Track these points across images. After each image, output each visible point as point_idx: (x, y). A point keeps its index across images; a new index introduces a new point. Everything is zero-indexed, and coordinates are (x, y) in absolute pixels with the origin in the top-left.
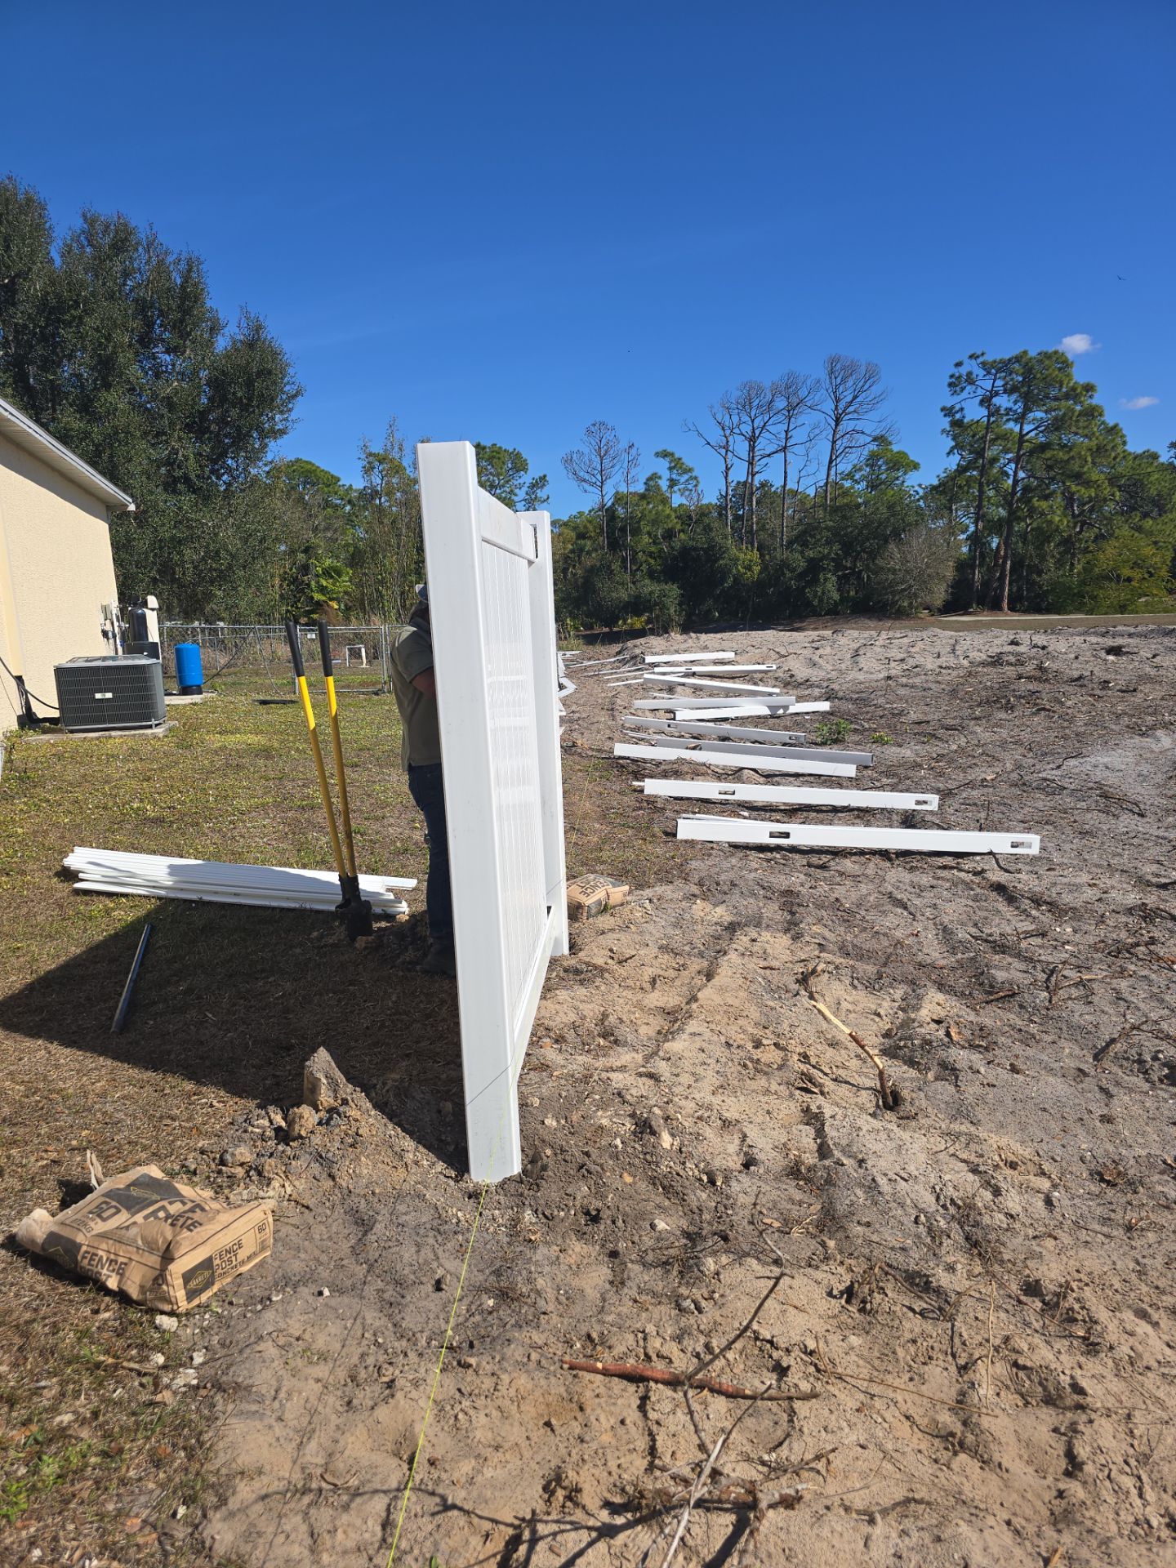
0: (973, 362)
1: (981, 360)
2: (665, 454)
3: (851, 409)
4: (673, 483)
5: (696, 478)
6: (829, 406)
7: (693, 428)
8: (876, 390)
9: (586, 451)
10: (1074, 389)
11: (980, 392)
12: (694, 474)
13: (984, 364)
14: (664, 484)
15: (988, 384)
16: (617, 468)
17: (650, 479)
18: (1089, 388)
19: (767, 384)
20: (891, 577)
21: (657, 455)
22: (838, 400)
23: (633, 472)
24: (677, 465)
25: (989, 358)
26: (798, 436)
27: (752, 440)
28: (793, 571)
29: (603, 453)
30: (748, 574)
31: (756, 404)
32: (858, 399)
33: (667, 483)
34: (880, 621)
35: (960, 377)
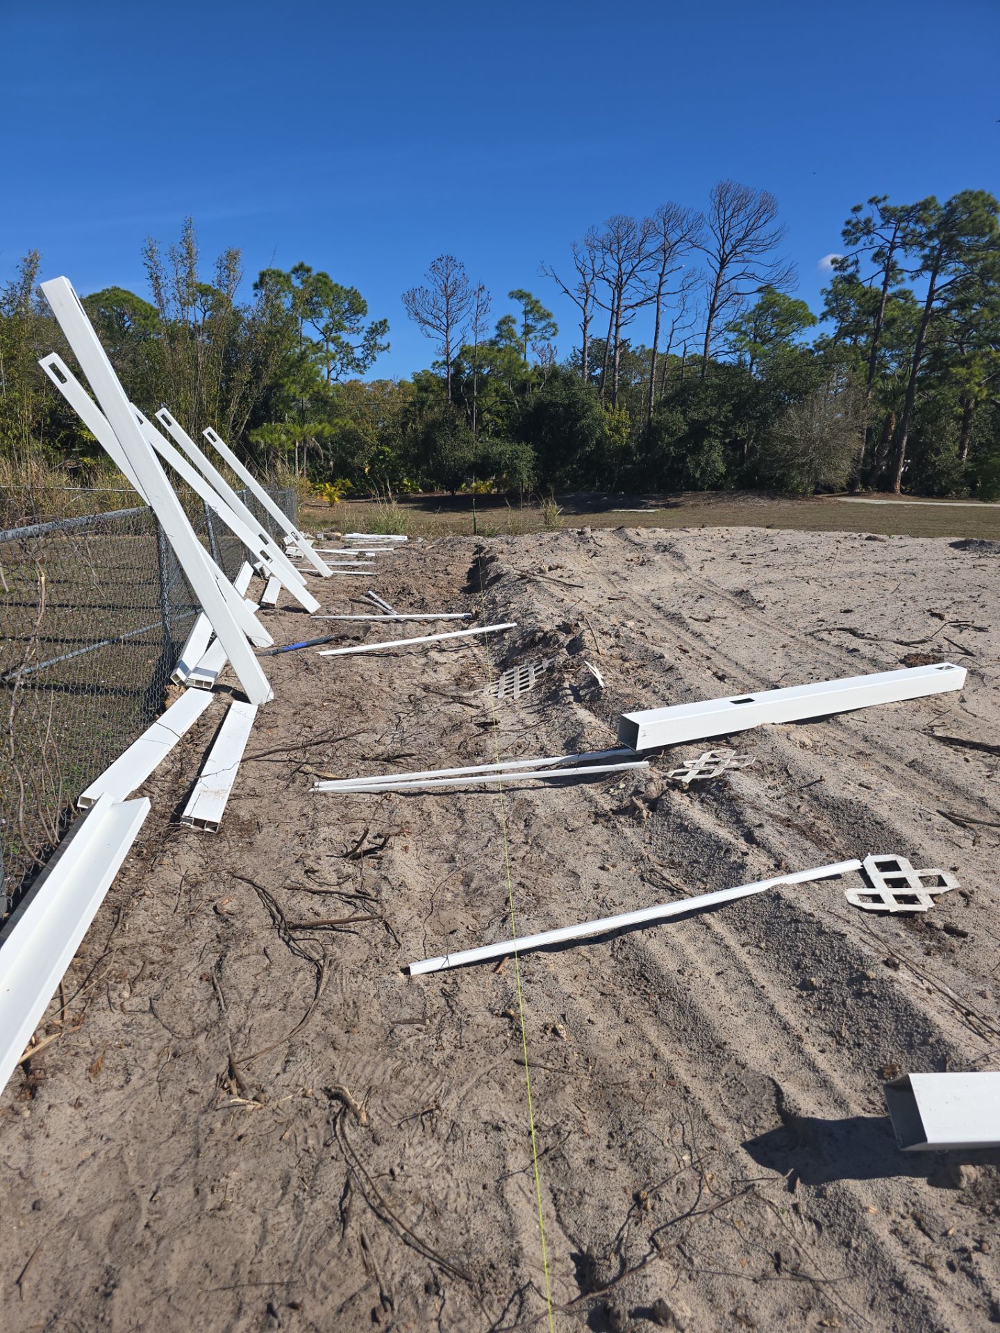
0: (873, 206)
1: (881, 205)
2: (520, 295)
3: (740, 249)
4: (528, 330)
5: (554, 325)
6: (713, 245)
7: (551, 273)
8: (770, 228)
9: (431, 288)
11: (878, 242)
12: (552, 321)
13: (884, 210)
14: (518, 330)
15: (888, 234)
16: (465, 311)
17: (503, 322)
19: (639, 221)
20: (789, 447)
21: (512, 295)
24: (534, 309)
25: (892, 203)
28: (672, 435)
29: (449, 292)
30: (617, 437)
31: (625, 243)
32: (751, 237)
33: (522, 329)
34: (773, 499)
35: (858, 222)
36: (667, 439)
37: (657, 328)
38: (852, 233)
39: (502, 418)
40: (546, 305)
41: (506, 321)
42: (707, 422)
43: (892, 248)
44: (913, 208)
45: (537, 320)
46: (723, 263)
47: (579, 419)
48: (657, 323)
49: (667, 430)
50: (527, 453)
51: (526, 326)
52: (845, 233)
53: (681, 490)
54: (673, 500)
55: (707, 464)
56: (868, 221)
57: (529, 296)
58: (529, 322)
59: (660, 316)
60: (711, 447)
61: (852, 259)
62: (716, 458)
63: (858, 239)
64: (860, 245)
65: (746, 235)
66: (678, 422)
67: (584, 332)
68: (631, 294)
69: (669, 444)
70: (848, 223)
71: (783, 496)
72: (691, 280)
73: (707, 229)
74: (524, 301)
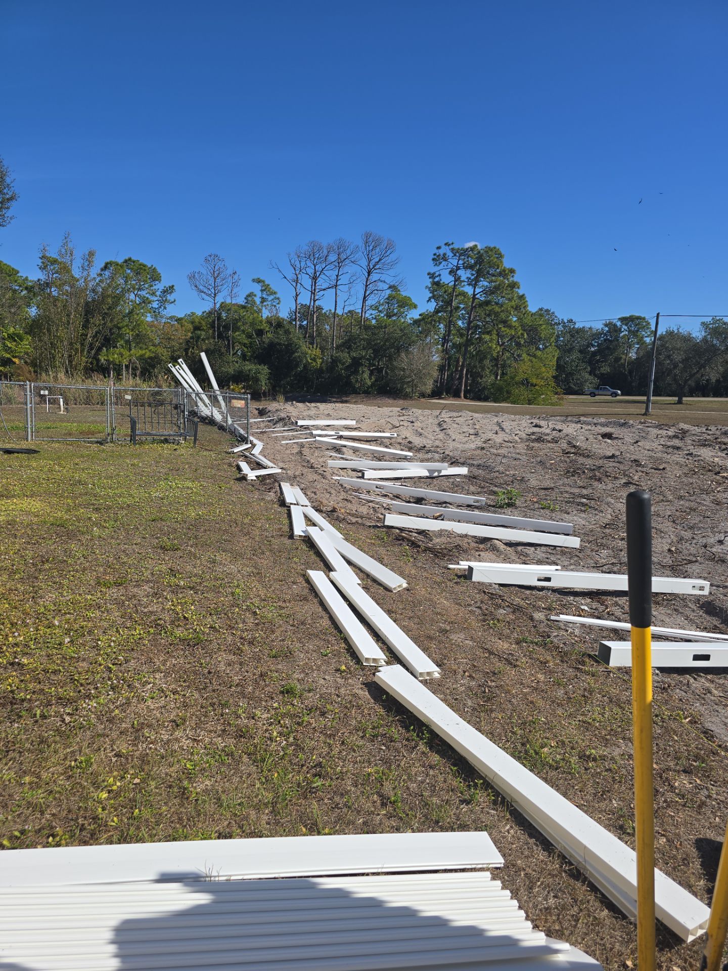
0: (447, 247)
1: (451, 247)
2: (259, 281)
3: (377, 267)
4: (263, 300)
5: (278, 299)
6: (364, 263)
7: (276, 267)
8: (393, 257)
9: (204, 272)
10: (504, 271)
11: (450, 266)
12: (277, 296)
13: (453, 250)
14: (258, 300)
15: (455, 262)
16: (225, 286)
17: (249, 296)
18: (512, 271)
19: (325, 245)
20: (402, 373)
21: (254, 280)
22: (370, 261)
23: (235, 290)
24: (266, 288)
25: (456, 246)
26: (343, 280)
27: (315, 278)
28: (343, 364)
29: (216, 275)
30: (314, 364)
31: (317, 256)
32: (382, 261)
33: (260, 300)
34: (395, 399)
35: (439, 255)
36: (340, 366)
37: (336, 305)
38: (438, 259)
39: (247, 348)
40: (273, 287)
41: (251, 295)
42: (361, 359)
43: (457, 270)
44: (467, 249)
45: (268, 295)
46: (369, 273)
47: (294, 353)
48: (336, 302)
49: (340, 361)
50: (264, 370)
51: (263, 298)
52: (433, 259)
53: (350, 394)
54: (345, 399)
55: (361, 380)
56: (445, 254)
57: (263, 282)
58: (264, 296)
59: (338, 298)
60: (363, 372)
61: (437, 274)
62: (366, 377)
63: (440, 263)
64: (441, 267)
65: (380, 260)
66: (346, 357)
67: (296, 301)
68: (322, 283)
69: (341, 369)
70: (435, 254)
71: (400, 398)
72: (354, 278)
73: (360, 253)
74: (260, 284)
